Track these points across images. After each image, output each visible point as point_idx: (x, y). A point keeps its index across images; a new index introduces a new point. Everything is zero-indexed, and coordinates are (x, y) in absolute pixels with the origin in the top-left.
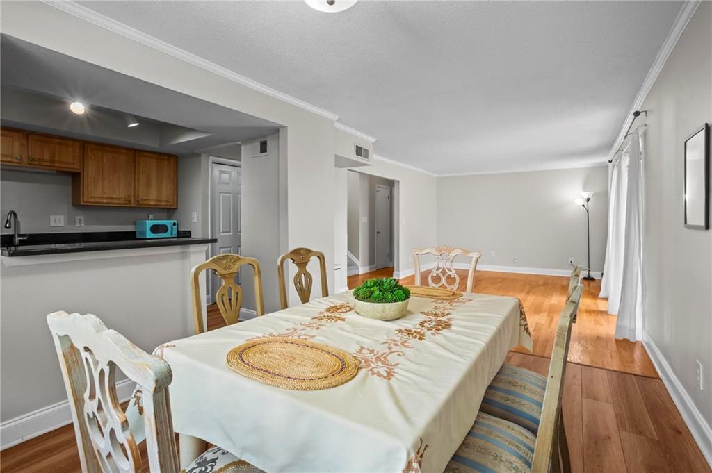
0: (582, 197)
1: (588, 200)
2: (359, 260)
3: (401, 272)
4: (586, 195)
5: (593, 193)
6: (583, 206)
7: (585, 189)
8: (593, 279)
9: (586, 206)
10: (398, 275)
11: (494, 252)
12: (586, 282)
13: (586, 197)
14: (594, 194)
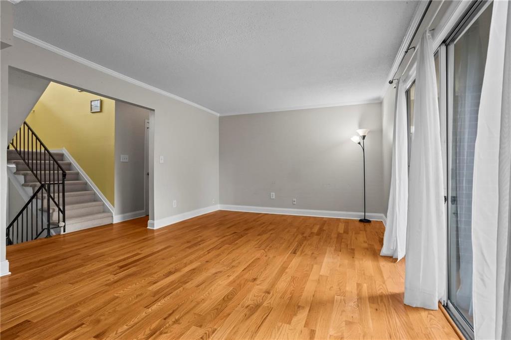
0: (358, 135)
1: (364, 137)
2: (114, 206)
3: (156, 222)
4: (361, 132)
5: (369, 130)
6: (359, 143)
7: (360, 127)
8: (369, 221)
9: (362, 144)
10: (153, 225)
11: (274, 194)
12: (362, 224)
13: (362, 134)
14: (369, 132)
